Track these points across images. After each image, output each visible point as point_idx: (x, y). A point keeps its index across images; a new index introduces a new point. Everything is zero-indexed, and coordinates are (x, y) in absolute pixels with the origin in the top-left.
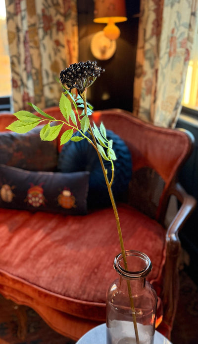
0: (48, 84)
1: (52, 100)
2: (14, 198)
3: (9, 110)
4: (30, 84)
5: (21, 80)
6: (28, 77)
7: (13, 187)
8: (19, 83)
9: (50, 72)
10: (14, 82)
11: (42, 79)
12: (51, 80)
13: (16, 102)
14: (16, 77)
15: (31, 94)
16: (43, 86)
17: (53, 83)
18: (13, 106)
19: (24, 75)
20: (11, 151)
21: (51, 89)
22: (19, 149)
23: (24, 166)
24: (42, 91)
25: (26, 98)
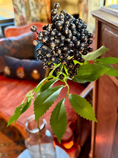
0: (34, 9)
1: (36, 18)
2: (11, 73)
3: (13, 25)
4: (23, 10)
5: (18, 9)
6: (22, 6)
7: (10, 68)
9: (34, 3)
10: (15, 10)
11: (29, 7)
12: (35, 7)
13: (17, 21)
14: (16, 7)
15: (24, 15)
16: (30, 11)
17: (36, 9)
18: (16, 23)
19: (19, 5)
20: (9, 48)
21: (35, 12)
23: (17, 56)
24: (30, 14)
25: (22, 18)
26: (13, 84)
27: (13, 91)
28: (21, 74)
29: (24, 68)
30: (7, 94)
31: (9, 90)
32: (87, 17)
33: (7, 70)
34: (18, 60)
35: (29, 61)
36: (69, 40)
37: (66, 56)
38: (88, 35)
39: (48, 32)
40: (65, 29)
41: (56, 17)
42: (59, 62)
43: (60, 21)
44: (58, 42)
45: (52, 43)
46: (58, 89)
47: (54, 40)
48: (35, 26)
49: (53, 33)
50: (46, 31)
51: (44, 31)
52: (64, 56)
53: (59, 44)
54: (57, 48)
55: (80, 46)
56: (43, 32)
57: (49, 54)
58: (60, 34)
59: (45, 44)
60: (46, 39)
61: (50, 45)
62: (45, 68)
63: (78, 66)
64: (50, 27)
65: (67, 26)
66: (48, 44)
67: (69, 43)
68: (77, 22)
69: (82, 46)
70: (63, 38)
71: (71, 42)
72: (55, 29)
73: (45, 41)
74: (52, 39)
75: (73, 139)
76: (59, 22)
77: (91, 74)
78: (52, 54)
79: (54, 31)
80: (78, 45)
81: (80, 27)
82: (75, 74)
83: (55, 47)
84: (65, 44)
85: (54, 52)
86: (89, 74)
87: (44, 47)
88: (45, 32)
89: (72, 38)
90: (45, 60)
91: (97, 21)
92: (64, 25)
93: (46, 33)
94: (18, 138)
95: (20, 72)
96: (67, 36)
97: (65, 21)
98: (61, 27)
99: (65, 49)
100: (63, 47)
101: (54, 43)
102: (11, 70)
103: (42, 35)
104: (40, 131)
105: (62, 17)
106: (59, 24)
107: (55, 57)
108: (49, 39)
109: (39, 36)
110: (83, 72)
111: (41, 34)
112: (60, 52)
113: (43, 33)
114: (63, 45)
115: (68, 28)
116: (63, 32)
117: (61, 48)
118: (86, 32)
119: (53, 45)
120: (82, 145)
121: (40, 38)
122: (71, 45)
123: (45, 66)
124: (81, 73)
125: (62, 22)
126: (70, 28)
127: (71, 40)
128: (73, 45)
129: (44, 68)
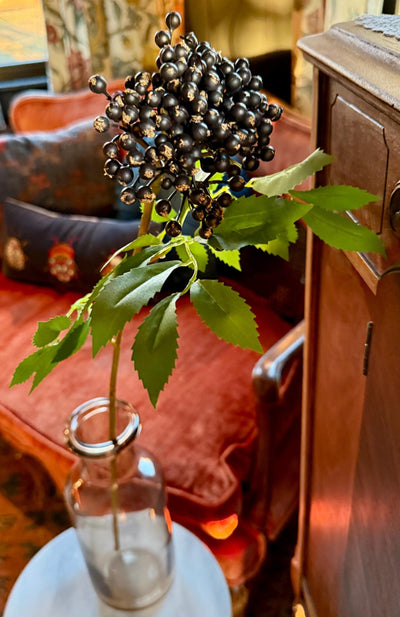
0: (119, 31)
1: (129, 63)
2: (27, 263)
4: (82, 32)
5: (64, 26)
6: (77, 19)
7: (25, 244)
8: (60, 32)
9: (124, 6)
10: (50, 29)
11: (105, 19)
12: (125, 21)
13: (55, 71)
14: (53, 20)
15: (86, 54)
16: (107, 36)
17: (128, 28)
19: (68, 14)
20: (25, 171)
21: (126, 41)
22: (39, 170)
23: (50, 202)
24: (106, 46)
25: (77, 63)
26: (35, 302)
28: (62, 267)
31: (19, 323)
33: (14, 253)
34: (53, 216)
35: (94, 220)
36: (198, 119)
37: (185, 165)
38: (261, 111)
39: (137, 95)
40: (186, 89)
41: (165, 52)
42: (167, 184)
43: (172, 64)
44: (165, 122)
45: (149, 126)
46: (163, 270)
47: (154, 118)
48: (102, 78)
49: (154, 98)
50: (132, 91)
51: (128, 91)
52: (180, 165)
53: (169, 131)
54: (163, 140)
55: (229, 137)
56: (124, 93)
57: (138, 158)
58: (172, 102)
59: (128, 129)
60: (133, 114)
61: (141, 130)
62: (127, 199)
63: (225, 202)
64: (144, 82)
65: (195, 77)
66: (136, 129)
67: (198, 126)
68: (229, 69)
69: (234, 138)
70: (180, 113)
71: (203, 125)
72: (161, 88)
73: (127, 119)
74: (150, 114)
75: (239, 507)
76: (170, 67)
77: (260, 223)
78: (148, 159)
79: (158, 92)
80: (223, 133)
81: (235, 82)
82: (214, 221)
83: (157, 140)
84: (185, 131)
85: (153, 153)
86: (256, 224)
87: (124, 137)
88: (129, 94)
89: (208, 114)
90: (127, 176)
91: (317, 71)
92: (186, 76)
93: (133, 95)
94: (39, 501)
95: (61, 263)
96: (191, 107)
97: (190, 64)
98: (177, 82)
99: (185, 143)
100: (179, 137)
101: (152, 125)
102: (25, 251)
103: (120, 102)
105: (182, 52)
106: (171, 72)
107: (158, 169)
108: (141, 116)
109: (111, 105)
110: (239, 221)
111: (119, 99)
112: (168, 151)
113: (125, 97)
114: (179, 132)
115: (195, 85)
116: (180, 94)
117: (173, 141)
118: (256, 100)
119: (150, 133)
120: (272, 537)
121: (116, 111)
122: (202, 132)
123: (126, 194)
124: (233, 222)
125: (181, 68)
126: (203, 84)
127: (204, 121)
128: (209, 132)
129: (122, 198)
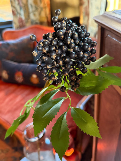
0: (33, 12)
1: (35, 21)
2: (9, 77)
3: (11, 27)
4: (22, 12)
5: (17, 11)
6: (21, 8)
7: (8, 72)
9: (33, 5)
10: (13, 12)
11: (28, 9)
12: (34, 9)
13: (15, 23)
14: (14, 9)
15: (23, 18)
17: (35, 11)
18: (14, 25)
19: (18, 7)
20: (8, 51)
21: (34, 15)
22: (12, 50)
24: (29, 16)
25: (21, 21)
27: (11, 97)
28: (19, 78)
29: (23, 72)
30: (4, 99)
31: (7, 95)
32: (88, 20)
33: (5, 75)
34: (16, 64)
35: (27, 65)
36: (71, 50)
37: (68, 68)
38: (91, 44)
39: (49, 42)
40: (67, 39)
41: (58, 25)
42: (60, 73)
43: (61, 30)
44: (59, 52)
45: (54, 54)
47: (55, 50)
49: (54, 43)
50: (46, 40)
51: (45, 40)
52: (66, 67)
53: (61, 55)
54: (59, 58)
56: (43, 41)
57: (50, 66)
58: (61, 44)
59: (45, 54)
60: (47, 49)
61: (51, 56)
62: (46, 80)
63: (80, 77)
64: (51, 36)
65: (70, 35)
66: (48, 54)
67: (72, 53)
68: (80, 30)
69: (85, 57)
70: (65, 48)
71: (74, 52)
72: (56, 38)
73: (45, 51)
74: (53, 49)
75: (74, 146)
76: (61, 31)
78: (53, 65)
79: (55, 40)
80: (81, 55)
81: (83, 35)
83: (56, 58)
84: (67, 55)
85: (55, 63)
86: (92, 85)
87: (44, 58)
88: (45, 42)
89: (74, 48)
90: (45, 71)
91: (100, 27)
92: (66, 34)
93: (47, 42)
94: (16, 144)
95: (19, 77)
96: (69, 46)
97: (67, 30)
98: (63, 36)
99: (67, 60)
100: (65, 57)
101: (55, 54)
102: (8, 74)
103: (42, 44)
104: (40, 140)
105: (63, 25)
106: (61, 33)
107: (57, 68)
108: (50, 49)
109: (39, 46)
110: (86, 84)
111: (41, 43)
112: (61, 63)
113: (44, 42)
114: (64, 55)
115: (70, 38)
116: (64, 41)
117: (63, 58)
118: (89, 41)
119: (54, 56)
120: (83, 152)
121: (41, 48)
122: (73, 55)
123: (45, 78)
124: (83, 84)
125: (64, 31)
126: (72, 37)
128: (76, 55)
